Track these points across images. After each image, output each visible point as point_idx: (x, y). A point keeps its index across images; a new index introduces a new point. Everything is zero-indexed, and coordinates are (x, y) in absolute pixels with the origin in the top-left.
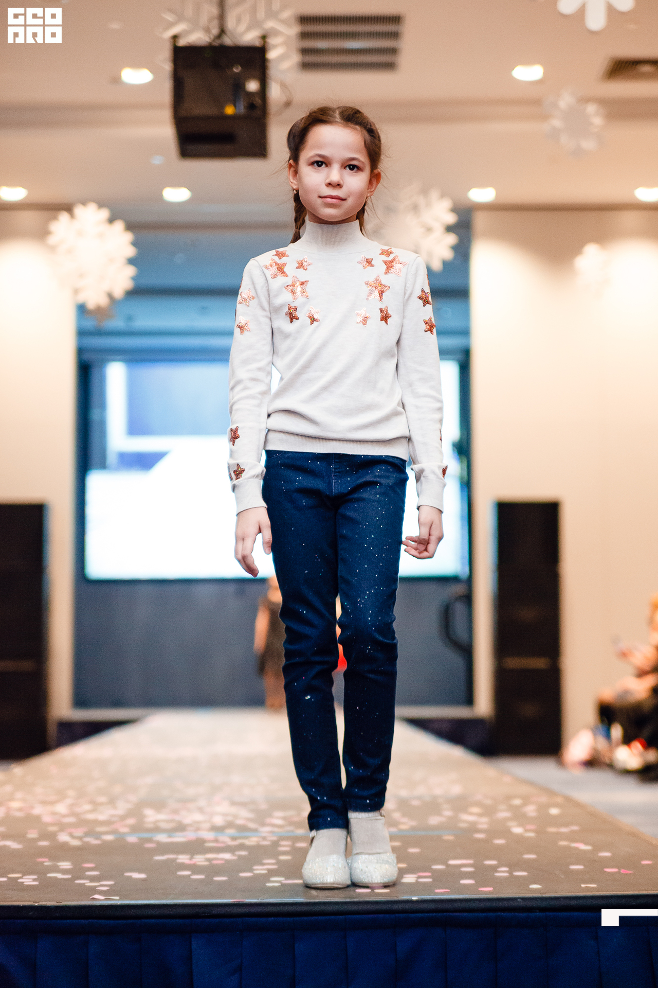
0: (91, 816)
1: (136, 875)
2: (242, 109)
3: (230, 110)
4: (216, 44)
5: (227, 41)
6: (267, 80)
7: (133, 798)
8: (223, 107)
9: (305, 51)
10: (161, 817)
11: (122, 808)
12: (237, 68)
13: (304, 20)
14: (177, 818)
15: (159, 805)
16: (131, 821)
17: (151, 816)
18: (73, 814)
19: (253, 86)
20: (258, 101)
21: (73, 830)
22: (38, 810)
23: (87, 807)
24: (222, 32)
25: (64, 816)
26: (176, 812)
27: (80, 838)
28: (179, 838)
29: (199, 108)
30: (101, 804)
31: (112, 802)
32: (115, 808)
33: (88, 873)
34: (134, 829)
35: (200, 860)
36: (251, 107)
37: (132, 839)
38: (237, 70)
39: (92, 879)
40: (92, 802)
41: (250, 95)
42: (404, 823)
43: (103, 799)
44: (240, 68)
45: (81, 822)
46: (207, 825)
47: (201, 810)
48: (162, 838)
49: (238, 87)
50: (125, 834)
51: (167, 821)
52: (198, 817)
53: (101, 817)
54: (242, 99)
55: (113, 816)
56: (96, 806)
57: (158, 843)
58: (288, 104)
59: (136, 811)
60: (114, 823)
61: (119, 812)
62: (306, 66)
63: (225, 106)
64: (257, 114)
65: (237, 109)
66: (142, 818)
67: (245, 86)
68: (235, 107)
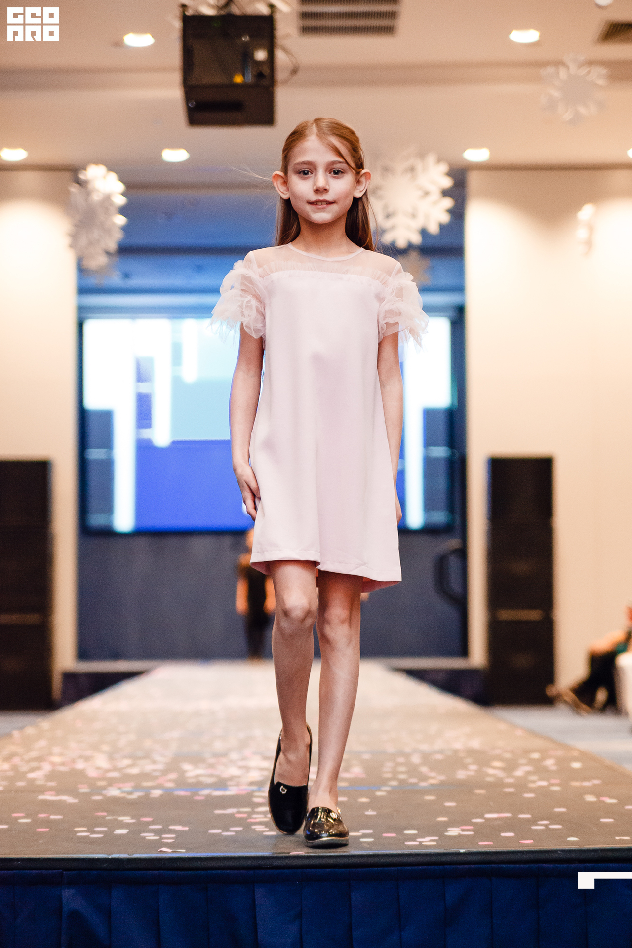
0: (135, 771)
2: (250, 78)
3: (238, 79)
4: (222, 13)
5: (235, 10)
6: (274, 48)
8: (231, 76)
9: (304, 16)
11: (160, 763)
12: (246, 38)
14: (216, 772)
15: (197, 760)
16: (173, 776)
17: (192, 772)
18: (115, 769)
19: (261, 55)
20: (266, 70)
22: (80, 765)
23: (127, 762)
25: (107, 771)
26: (213, 766)
29: (209, 77)
32: (154, 762)
33: (150, 827)
36: (260, 75)
38: (246, 39)
39: (155, 832)
41: (259, 63)
44: (248, 37)
47: (235, 764)
49: (247, 56)
51: (209, 775)
52: (233, 771)
54: (250, 68)
55: (155, 770)
58: (294, 71)
59: (173, 765)
60: (156, 777)
61: (160, 767)
62: (306, 30)
63: (234, 75)
64: (265, 82)
65: (246, 77)
66: (182, 773)
67: (253, 55)
68: (244, 75)
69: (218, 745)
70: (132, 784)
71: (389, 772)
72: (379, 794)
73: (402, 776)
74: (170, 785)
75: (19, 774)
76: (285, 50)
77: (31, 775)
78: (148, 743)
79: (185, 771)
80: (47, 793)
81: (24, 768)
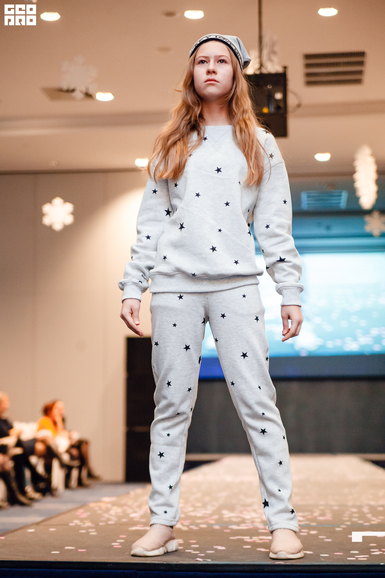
0: (193, 514)
1: (220, 548)
2: (272, 109)
3: (265, 110)
4: (258, 72)
5: (264, 71)
6: (287, 91)
7: (216, 504)
8: (261, 109)
9: (308, 75)
10: (232, 515)
11: (210, 510)
13: (308, 57)
14: (243, 516)
15: (232, 508)
16: (216, 517)
17: (227, 514)
19: (279, 96)
20: (281, 105)
21: (183, 522)
23: (191, 509)
24: (261, 65)
26: (241, 512)
27: (187, 526)
28: (243, 527)
30: (199, 507)
31: (204, 506)
32: (206, 509)
33: (193, 546)
34: (218, 522)
35: (255, 539)
36: (278, 108)
37: (217, 527)
38: (269, 87)
39: (195, 549)
40: (193, 506)
41: (277, 101)
42: (374, 521)
43: (199, 505)
44: (271, 86)
45: (188, 517)
46: (259, 520)
47: (255, 511)
48: (234, 527)
49: (270, 97)
50: (212, 524)
51: (237, 517)
52: (254, 515)
53: (199, 515)
54: (273, 104)
55: (205, 514)
56: (195, 508)
57: (232, 529)
58: (299, 106)
59: (218, 511)
60: (206, 518)
61: (209, 512)
62: (309, 83)
63: (263, 108)
64: (281, 112)
65: (270, 109)
66: (221, 516)
67: (274, 96)
68: (269, 108)
69: (249, 501)
70: (190, 521)
71: (347, 517)
72: (337, 529)
73: (354, 520)
74: (212, 522)
75: (126, 515)
76: (295, 94)
77: (132, 515)
78: (207, 499)
79: (223, 515)
80: (139, 525)
81: (129, 511)
